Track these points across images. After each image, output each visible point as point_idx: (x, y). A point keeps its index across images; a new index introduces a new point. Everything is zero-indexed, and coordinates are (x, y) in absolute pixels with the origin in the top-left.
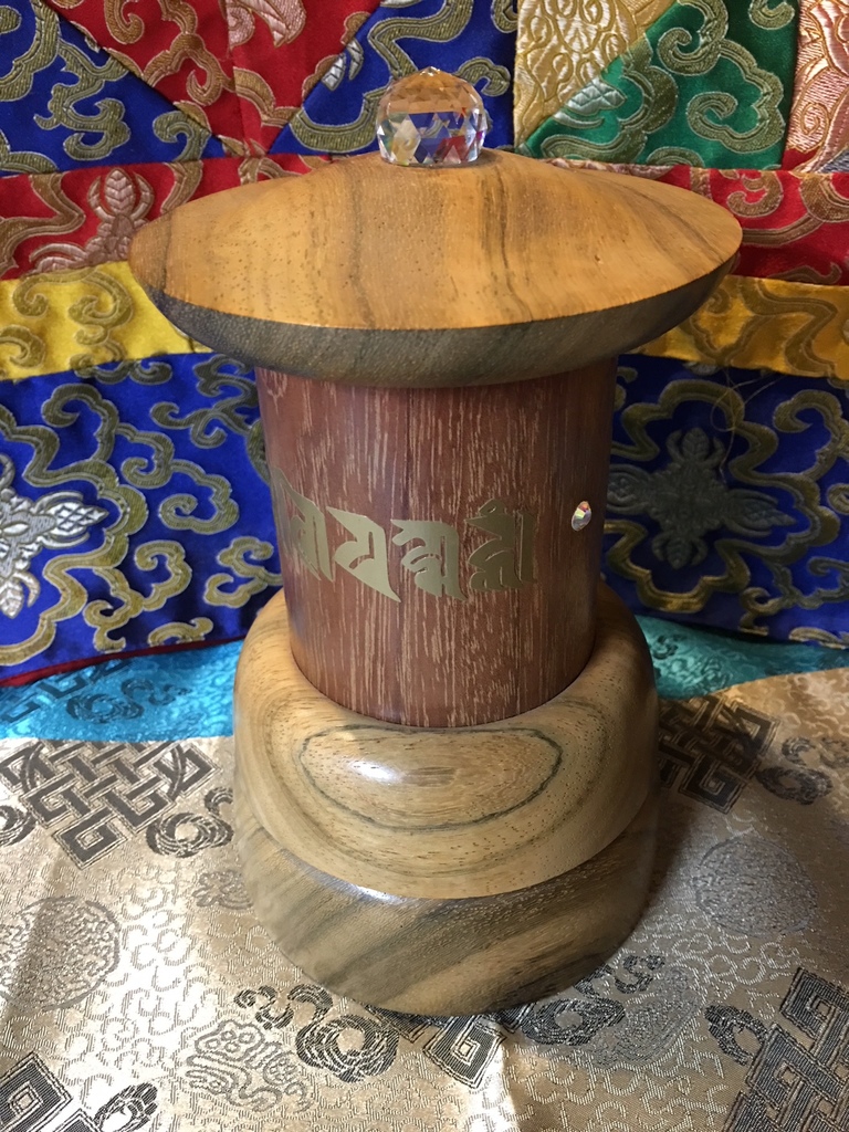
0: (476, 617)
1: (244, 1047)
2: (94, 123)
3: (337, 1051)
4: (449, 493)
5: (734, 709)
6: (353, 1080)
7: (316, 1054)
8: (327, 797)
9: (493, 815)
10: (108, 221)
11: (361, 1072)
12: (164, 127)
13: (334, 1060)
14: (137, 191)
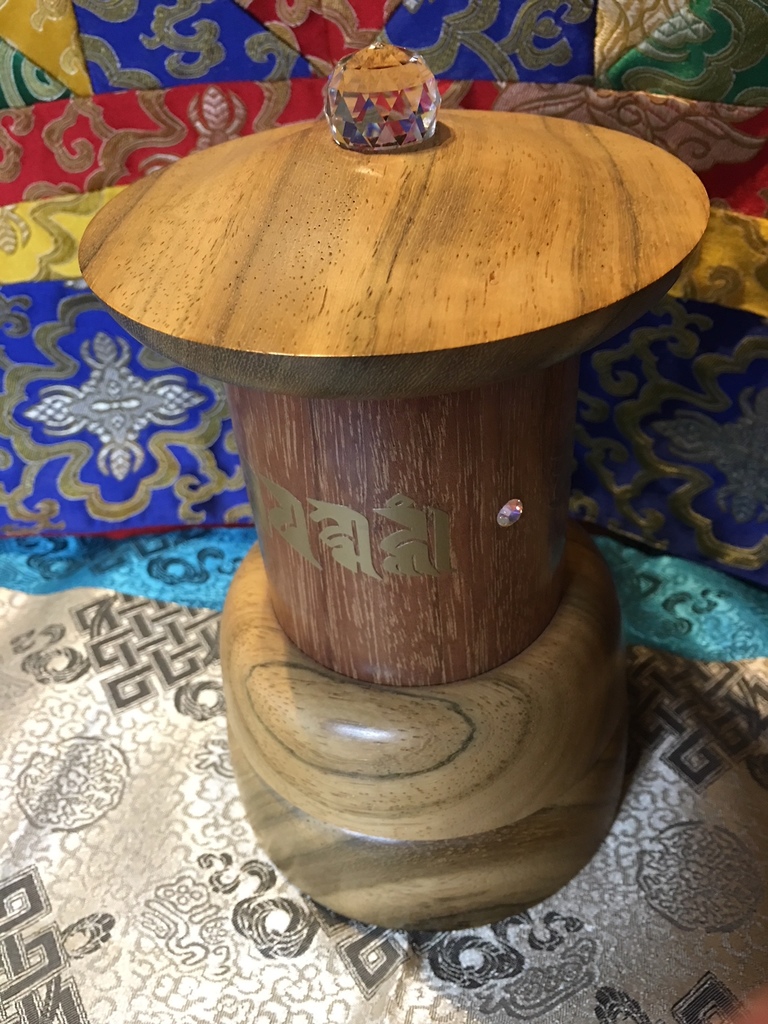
0: (392, 595)
1: (193, 903)
2: (193, 43)
3: (264, 927)
4: (356, 484)
5: (752, 684)
6: (271, 957)
7: (247, 925)
9: (398, 775)
10: (206, 136)
11: (279, 952)
12: (256, 46)
13: (259, 934)
14: (231, 108)
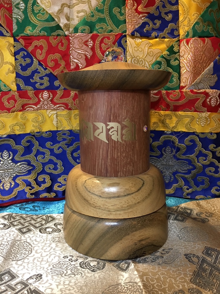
0: (124, 147)
1: (65, 266)
2: (42, 81)
3: (90, 265)
4: (119, 116)
5: (183, 208)
6: (95, 271)
7: (85, 266)
8: (90, 192)
10: (43, 101)
12: (57, 83)
13: (89, 267)
14: (49, 96)
